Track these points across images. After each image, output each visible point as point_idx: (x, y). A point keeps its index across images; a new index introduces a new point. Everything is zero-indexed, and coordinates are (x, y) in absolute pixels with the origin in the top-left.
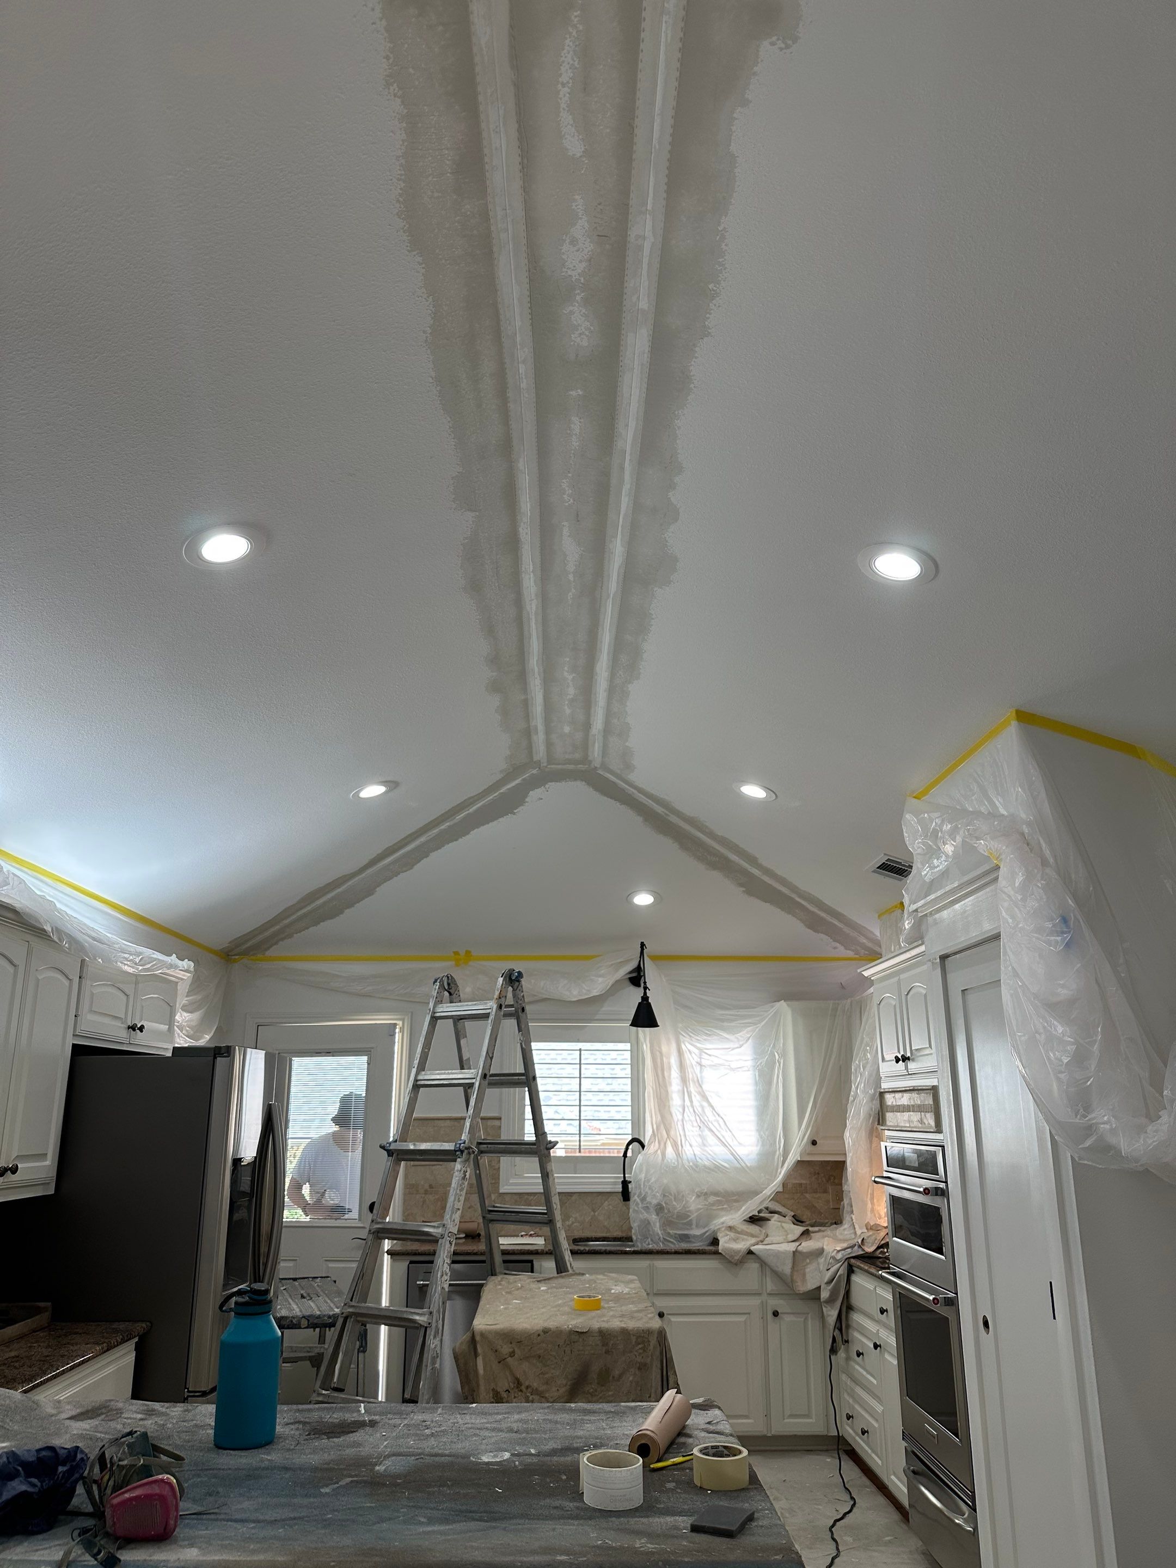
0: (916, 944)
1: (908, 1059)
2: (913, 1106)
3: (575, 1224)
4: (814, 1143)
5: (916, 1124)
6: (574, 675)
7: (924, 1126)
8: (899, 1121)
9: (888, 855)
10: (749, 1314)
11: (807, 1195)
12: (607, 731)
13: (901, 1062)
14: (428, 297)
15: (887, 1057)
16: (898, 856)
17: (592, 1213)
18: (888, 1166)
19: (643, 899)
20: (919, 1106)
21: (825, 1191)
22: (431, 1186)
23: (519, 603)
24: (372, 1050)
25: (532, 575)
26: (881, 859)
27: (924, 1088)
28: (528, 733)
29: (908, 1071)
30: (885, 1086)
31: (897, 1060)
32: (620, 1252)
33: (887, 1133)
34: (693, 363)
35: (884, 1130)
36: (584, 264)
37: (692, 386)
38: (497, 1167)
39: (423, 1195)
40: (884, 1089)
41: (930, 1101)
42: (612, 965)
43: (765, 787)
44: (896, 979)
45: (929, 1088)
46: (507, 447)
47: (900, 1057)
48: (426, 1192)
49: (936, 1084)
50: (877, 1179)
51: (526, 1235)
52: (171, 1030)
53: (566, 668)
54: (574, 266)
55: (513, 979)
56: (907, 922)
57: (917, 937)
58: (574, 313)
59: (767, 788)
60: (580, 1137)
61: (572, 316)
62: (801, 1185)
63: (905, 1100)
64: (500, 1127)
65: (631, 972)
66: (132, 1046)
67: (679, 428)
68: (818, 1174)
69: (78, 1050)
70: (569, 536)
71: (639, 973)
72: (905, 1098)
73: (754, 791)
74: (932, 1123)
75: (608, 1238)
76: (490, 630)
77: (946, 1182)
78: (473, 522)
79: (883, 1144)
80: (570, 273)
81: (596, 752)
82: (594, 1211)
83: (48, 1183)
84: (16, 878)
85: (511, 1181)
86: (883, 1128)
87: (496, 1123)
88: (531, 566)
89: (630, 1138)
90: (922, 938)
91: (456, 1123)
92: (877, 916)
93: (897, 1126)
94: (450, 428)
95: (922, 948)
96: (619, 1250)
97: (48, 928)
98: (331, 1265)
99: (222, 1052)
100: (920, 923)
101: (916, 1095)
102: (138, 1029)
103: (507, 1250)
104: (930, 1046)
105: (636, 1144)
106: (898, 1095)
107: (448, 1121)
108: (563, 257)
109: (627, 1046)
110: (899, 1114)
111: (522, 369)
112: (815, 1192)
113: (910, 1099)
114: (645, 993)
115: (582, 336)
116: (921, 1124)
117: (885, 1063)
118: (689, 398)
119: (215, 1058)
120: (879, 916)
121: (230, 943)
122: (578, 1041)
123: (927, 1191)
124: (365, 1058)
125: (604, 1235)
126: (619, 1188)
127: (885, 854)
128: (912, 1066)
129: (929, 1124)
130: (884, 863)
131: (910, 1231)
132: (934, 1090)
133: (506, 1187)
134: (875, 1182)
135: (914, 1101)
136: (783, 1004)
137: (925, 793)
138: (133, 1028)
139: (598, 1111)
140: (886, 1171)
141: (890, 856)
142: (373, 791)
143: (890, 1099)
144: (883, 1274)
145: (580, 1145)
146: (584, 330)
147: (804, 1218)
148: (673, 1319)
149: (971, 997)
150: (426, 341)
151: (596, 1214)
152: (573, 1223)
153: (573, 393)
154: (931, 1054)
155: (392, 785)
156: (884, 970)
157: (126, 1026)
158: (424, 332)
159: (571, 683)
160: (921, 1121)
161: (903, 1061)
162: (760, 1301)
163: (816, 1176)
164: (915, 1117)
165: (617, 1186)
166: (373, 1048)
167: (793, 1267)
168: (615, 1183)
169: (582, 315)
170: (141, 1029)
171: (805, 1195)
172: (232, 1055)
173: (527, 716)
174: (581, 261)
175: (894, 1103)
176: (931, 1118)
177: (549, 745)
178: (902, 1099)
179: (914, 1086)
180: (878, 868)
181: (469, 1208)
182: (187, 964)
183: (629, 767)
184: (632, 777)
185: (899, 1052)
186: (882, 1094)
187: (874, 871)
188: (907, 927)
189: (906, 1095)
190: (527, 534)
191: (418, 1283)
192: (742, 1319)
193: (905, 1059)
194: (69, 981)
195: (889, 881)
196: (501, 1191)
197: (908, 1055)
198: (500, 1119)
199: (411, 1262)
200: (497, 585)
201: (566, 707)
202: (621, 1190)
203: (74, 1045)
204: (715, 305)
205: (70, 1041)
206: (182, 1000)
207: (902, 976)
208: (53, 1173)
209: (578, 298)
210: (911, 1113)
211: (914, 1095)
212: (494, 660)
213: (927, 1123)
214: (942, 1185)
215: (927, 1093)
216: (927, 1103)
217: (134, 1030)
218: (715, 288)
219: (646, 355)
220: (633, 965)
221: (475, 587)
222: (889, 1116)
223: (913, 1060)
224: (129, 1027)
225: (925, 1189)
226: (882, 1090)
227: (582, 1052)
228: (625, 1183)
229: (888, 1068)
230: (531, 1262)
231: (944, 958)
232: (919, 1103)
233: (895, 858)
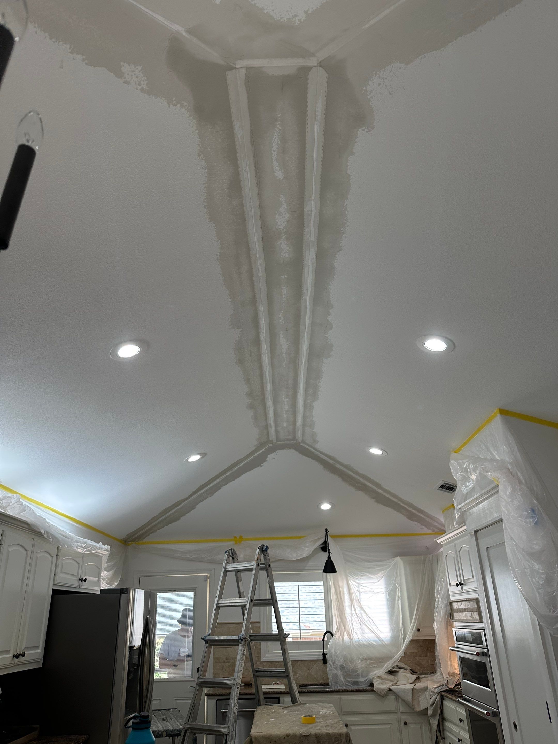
0: (462, 525)
1: (463, 584)
2: (467, 609)
3: (300, 677)
4: (419, 630)
5: (469, 618)
6: (287, 399)
7: (473, 619)
8: (461, 617)
9: (444, 481)
10: (391, 724)
11: (417, 658)
12: (304, 425)
13: (459, 586)
14: (218, 240)
15: (452, 584)
16: (449, 481)
17: (308, 671)
18: (457, 641)
19: (326, 507)
20: (470, 609)
21: (426, 656)
22: (226, 659)
23: (261, 368)
24: (196, 589)
25: (266, 355)
26: (441, 483)
27: (472, 599)
28: (267, 427)
29: (463, 591)
30: (452, 599)
31: (457, 585)
32: (323, 692)
33: (455, 623)
34: (335, 262)
35: (454, 622)
36: (285, 223)
37: (335, 271)
38: (259, 648)
39: (223, 664)
40: (452, 600)
41: (475, 606)
42: (312, 541)
43: (381, 449)
44: (453, 543)
45: (475, 599)
46: (254, 301)
47: (458, 583)
48: (224, 662)
49: (477, 597)
50: (452, 648)
51: (275, 683)
52: (99, 580)
53: (284, 396)
54: (281, 224)
55: (264, 550)
56: (457, 514)
57: (462, 522)
58: (282, 244)
59: (382, 449)
60: (300, 631)
61: (281, 245)
62: (413, 652)
63: (462, 606)
64: (260, 627)
65: (322, 544)
66: (81, 589)
67: (331, 289)
68: (422, 646)
69: (55, 592)
70: (283, 337)
71: (326, 545)
72: (462, 604)
73: (376, 451)
74: (478, 617)
75: (317, 684)
76: (248, 381)
77: (487, 649)
78: (239, 333)
79: (454, 629)
80: (279, 227)
81: (299, 435)
82: (309, 670)
83: (40, 661)
84: (28, 508)
85: (266, 655)
86: (453, 621)
87: (258, 625)
88: (266, 351)
89: (325, 631)
90: (464, 522)
91: (238, 626)
92: (442, 511)
93: (460, 620)
94: (229, 294)
95: (465, 527)
96: (323, 691)
97: (43, 532)
98: (178, 702)
99: (124, 591)
100: (463, 514)
101: (468, 603)
102: (84, 580)
103: (266, 692)
104: (473, 577)
105: (328, 634)
106: (459, 603)
107: (234, 625)
108: (276, 221)
109: (322, 583)
110: (460, 613)
111: (260, 268)
112: (421, 657)
113: (465, 605)
114: (329, 555)
115: (286, 253)
116: (472, 618)
117: (451, 587)
118: (334, 276)
119: (121, 594)
120: (443, 512)
121: (127, 535)
122: (297, 581)
123: (478, 654)
124: (193, 593)
125: (315, 682)
126: (321, 657)
127: (443, 481)
128: (465, 588)
129: (476, 618)
130: (443, 485)
131: (471, 676)
132: (477, 600)
133: (264, 658)
134: (451, 650)
135: (467, 606)
136: (398, 559)
137: (459, 449)
138: (81, 580)
139: (308, 617)
140: (456, 644)
141: (446, 481)
142: (194, 458)
143: (455, 606)
144: (459, 700)
145: (300, 635)
146: (286, 251)
147: (416, 671)
148: (353, 728)
149: (491, 552)
150: (218, 259)
151: (310, 671)
152: (299, 676)
153: (283, 277)
154: (474, 581)
155: (203, 455)
156: (447, 539)
157: (78, 579)
158: (217, 255)
159: (286, 403)
160: (472, 617)
161: (460, 585)
162: (397, 716)
163: (421, 648)
164: (469, 614)
165: (320, 656)
166: (196, 588)
167: (412, 698)
168: (319, 655)
169: (285, 245)
170: (85, 580)
171: (416, 658)
172: (129, 593)
173: (266, 419)
174: (284, 222)
175: (458, 608)
176: (477, 615)
177: (277, 432)
178: (461, 605)
179: (467, 599)
180: (440, 487)
181: (246, 670)
182: (107, 547)
183: (315, 441)
184: (318, 446)
185: (458, 581)
186: (451, 603)
187: (438, 489)
188: (457, 517)
189: (463, 603)
190: (264, 337)
191: (221, 711)
192: (388, 726)
193: (461, 584)
194: (51, 557)
195: (445, 494)
196: (262, 660)
197: (463, 582)
198: (260, 623)
199: (218, 700)
200: (251, 360)
201: (284, 414)
202: (322, 658)
203: (53, 590)
204: (344, 237)
205: (52, 588)
206: (104, 565)
207: (456, 542)
208: (42, 656)
209: (283, 237)
210: (467, 613)
211: (467, 603)
212: (250, 394)
213: (475, 617)
214: (486, 651)
215: (473, 602)
216: (474, 607)
217: (82, 581)
218: (344, 230)
219: (314, 260)
220: (322, 541)
221: (241, 362)
222: (455, 614)
223: (465, 585)
224: (79, 580)
225: (477, 653)
226: (451, 601)
227: (299, 587)
228: (324, 655)
229: (453, 589)
230: (278, 698)
231: (476, 532)
232: (470, 607)
233: (447, 482)
